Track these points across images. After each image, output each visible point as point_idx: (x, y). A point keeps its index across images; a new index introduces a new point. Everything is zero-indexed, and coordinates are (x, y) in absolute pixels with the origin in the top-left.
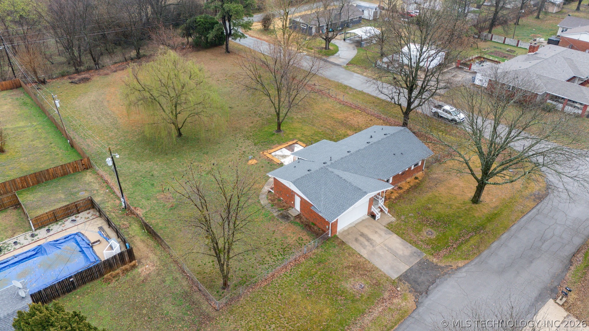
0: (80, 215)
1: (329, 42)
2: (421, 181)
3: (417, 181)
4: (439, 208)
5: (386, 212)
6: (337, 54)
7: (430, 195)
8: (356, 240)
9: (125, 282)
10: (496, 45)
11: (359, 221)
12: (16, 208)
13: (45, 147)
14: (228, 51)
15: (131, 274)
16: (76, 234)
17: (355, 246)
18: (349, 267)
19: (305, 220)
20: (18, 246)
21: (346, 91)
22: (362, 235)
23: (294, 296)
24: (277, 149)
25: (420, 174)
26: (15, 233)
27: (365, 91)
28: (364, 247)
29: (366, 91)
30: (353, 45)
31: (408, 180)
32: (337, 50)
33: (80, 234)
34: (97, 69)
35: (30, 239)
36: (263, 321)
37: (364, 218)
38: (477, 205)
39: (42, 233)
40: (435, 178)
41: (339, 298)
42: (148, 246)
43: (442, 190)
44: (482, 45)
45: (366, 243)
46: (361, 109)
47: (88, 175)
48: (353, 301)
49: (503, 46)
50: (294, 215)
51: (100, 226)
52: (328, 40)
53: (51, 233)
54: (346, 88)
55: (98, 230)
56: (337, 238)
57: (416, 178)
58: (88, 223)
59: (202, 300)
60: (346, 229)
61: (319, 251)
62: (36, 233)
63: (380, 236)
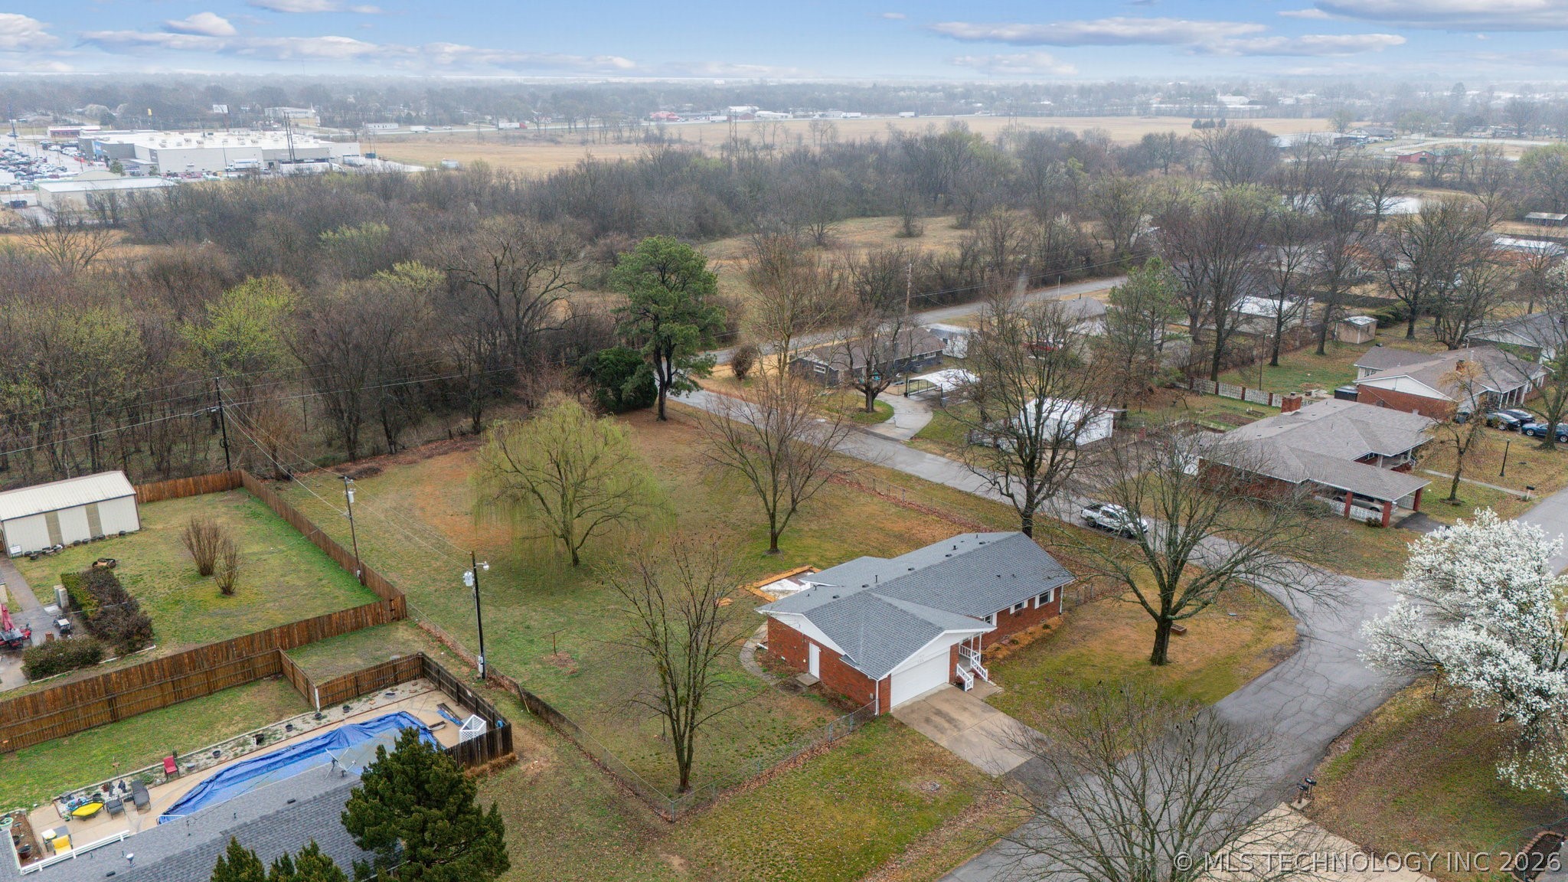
0: (401, 687)
1: (874, 396)
2: (1055, 632)
3: (1048, 631)
4: (1088, 673)
5: (986, 678)
6: (890, 421)
7: (1071, 652)
8: (928, 720)
9: (497, 785)
10: (1225, 403)
11: (932, 692)
12: (276, 678)
13: (309, 585)
14: (662, 417)
15: (506, 774)
16: (399, 714)
17: (928, 731)
18: (913, 761)
19: (829, 691)
20: (293, 733)
21: (909, 484)
22: (939, 713)
23: (812, 802)
24: (771, 580)
25: (1053, 621)
26: (282, 716)
27: (947, 484)
28: (942, 731)
29: (950, 483)
30: (924, 405)
31: (1030, 629)
32: (889, 413)
33: (404, 714)
34: (391, 453)
35: (314, 723)
36: (756, 836)
37: (943, 688)
38: (1160, 668)
39: (335, 713)
40: (1084, 628)
41: (894, 804)
42: (533, 733)
43: (1096, 647)
44: (1195, 402)
45: (946, 725)
46: (939, 515)
47: (401, 630)
48: (920, 809)
49: (1240, 406)
50: (808, 684)
51: (440, 702)
52: (871, 393)
53: (350, 713)
54: (908, 478)
55: (437, 709)
56: (892, 717)
57: (1046, 627)
58: (417, 699)
59: (642, 808)
60: (908, 704)
61: (857, 737)
62: (324, 713)
63: (973, 714)
